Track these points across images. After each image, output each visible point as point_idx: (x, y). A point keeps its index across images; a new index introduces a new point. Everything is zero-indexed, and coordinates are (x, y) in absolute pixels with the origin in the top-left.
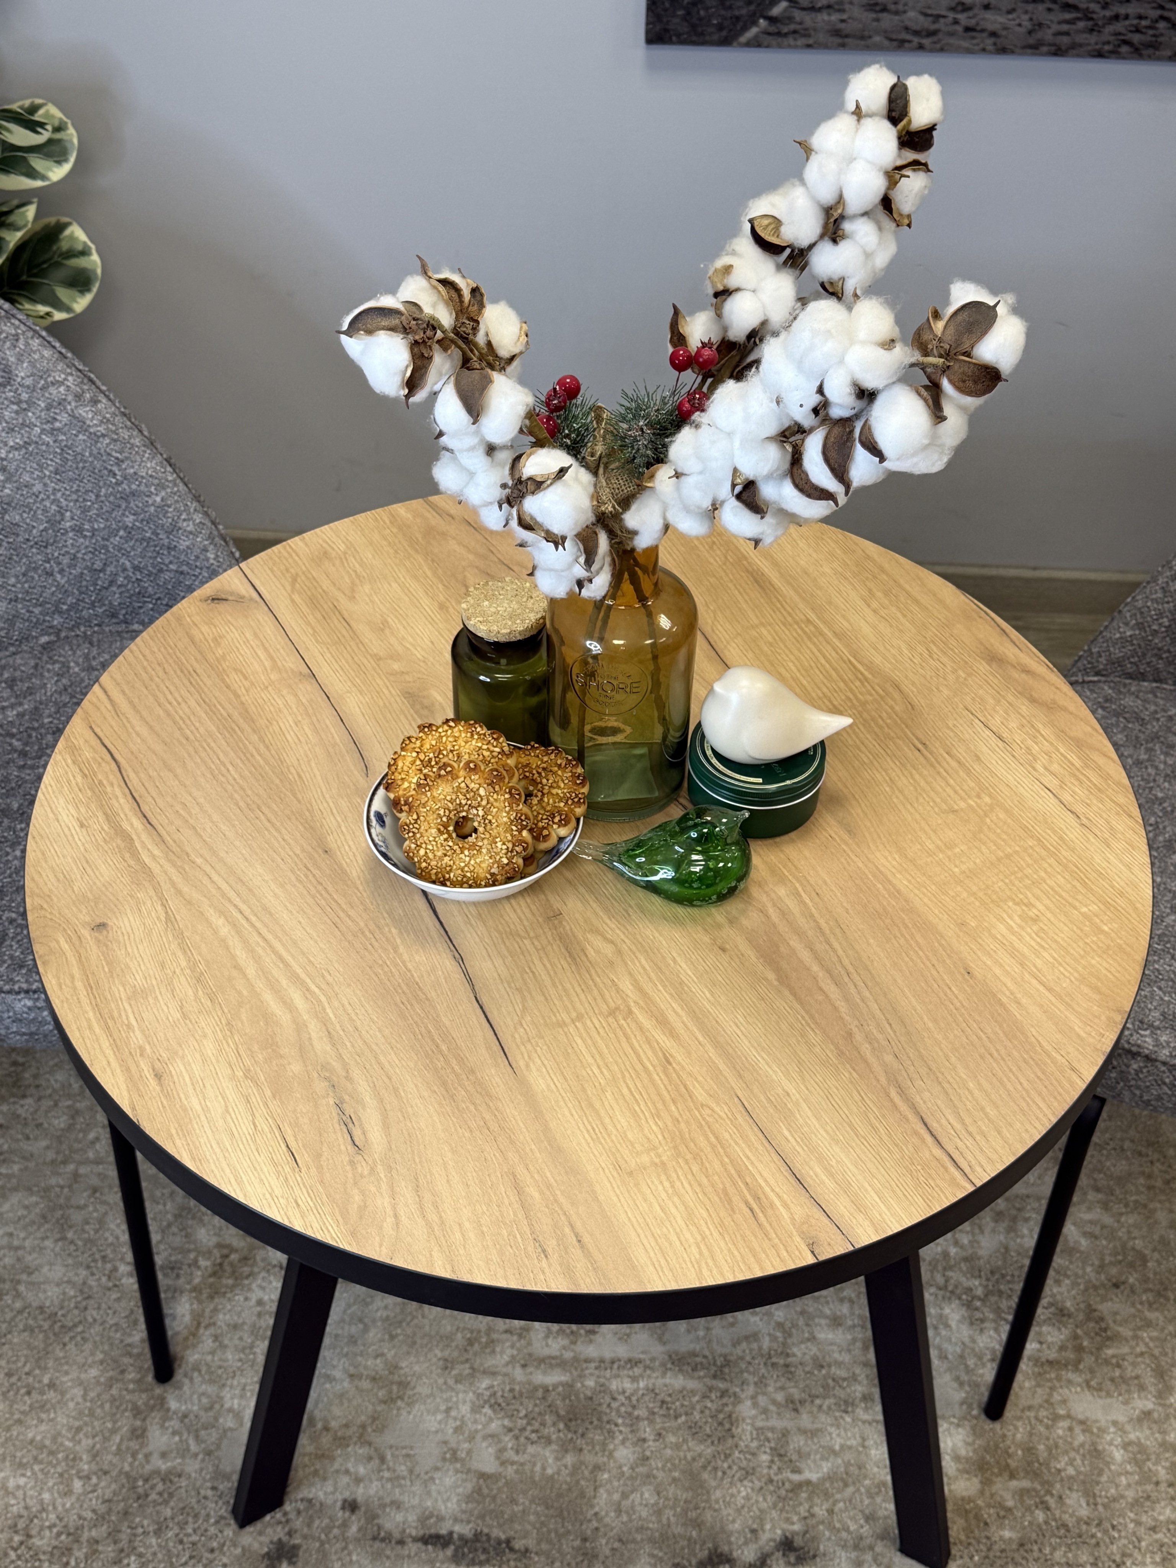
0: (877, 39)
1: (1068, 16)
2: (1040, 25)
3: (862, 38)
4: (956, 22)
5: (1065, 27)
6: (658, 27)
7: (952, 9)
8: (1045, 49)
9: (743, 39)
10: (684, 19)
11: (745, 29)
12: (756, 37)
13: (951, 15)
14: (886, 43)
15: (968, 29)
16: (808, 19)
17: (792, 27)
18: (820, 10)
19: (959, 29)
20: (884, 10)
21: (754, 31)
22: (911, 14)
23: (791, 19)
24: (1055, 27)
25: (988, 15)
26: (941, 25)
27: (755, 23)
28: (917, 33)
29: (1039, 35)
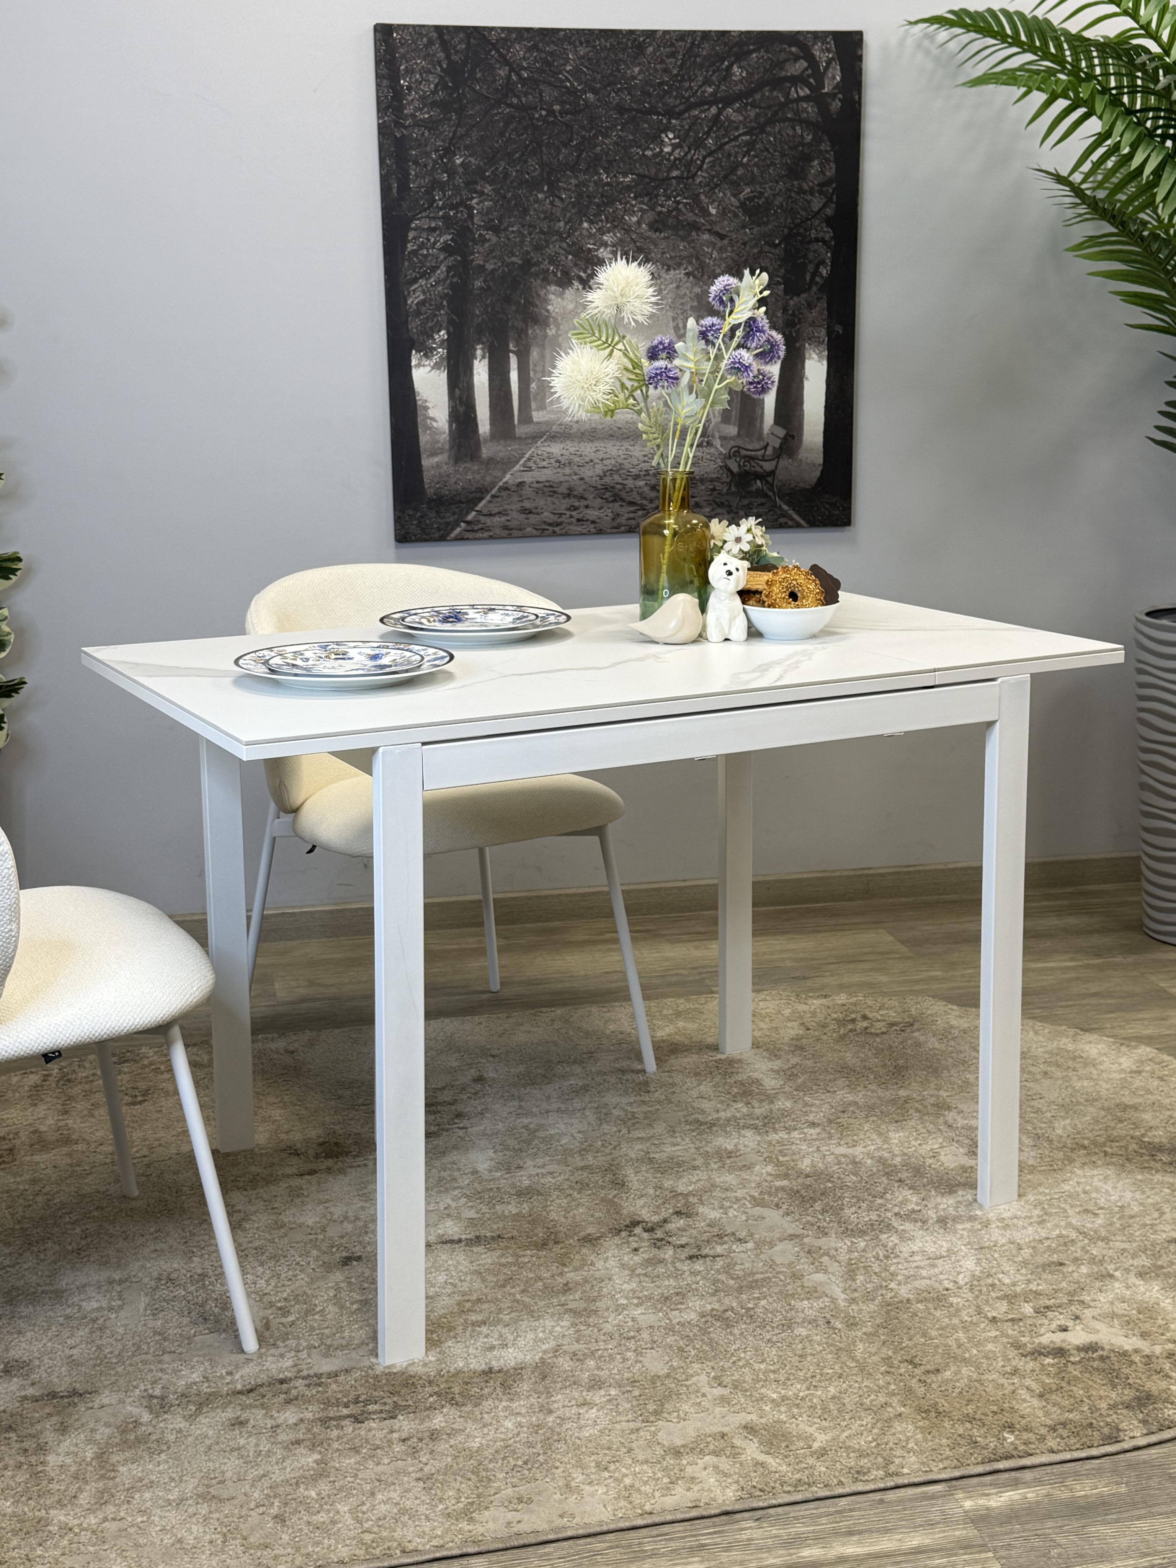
0: (529, 529)
1: (632, 509)
2: (618, 515)
3: (521, 530)
4: (571, 517)
5: (632, 515)
6: (403, 532)
7: (568, 509)
8: (623, 529)
9: (452, 535)
10: (418, 526)
11: (453, 529)
12: (460, 533)
13: (568, 513)
14: (535, 532)
15: (578, 520)
16: (488, 521)
17: (480, 526)
18: (494, 515)
19: (574, 520)
20: (531, 513)
21: (458, 530)
22: (546, 514)
23: (479, 522)
24: (627, 516)
25: (588, 511)
26: (563, 519)
27: (458, 525)
28: (550, 525)
29: (618, 521)
